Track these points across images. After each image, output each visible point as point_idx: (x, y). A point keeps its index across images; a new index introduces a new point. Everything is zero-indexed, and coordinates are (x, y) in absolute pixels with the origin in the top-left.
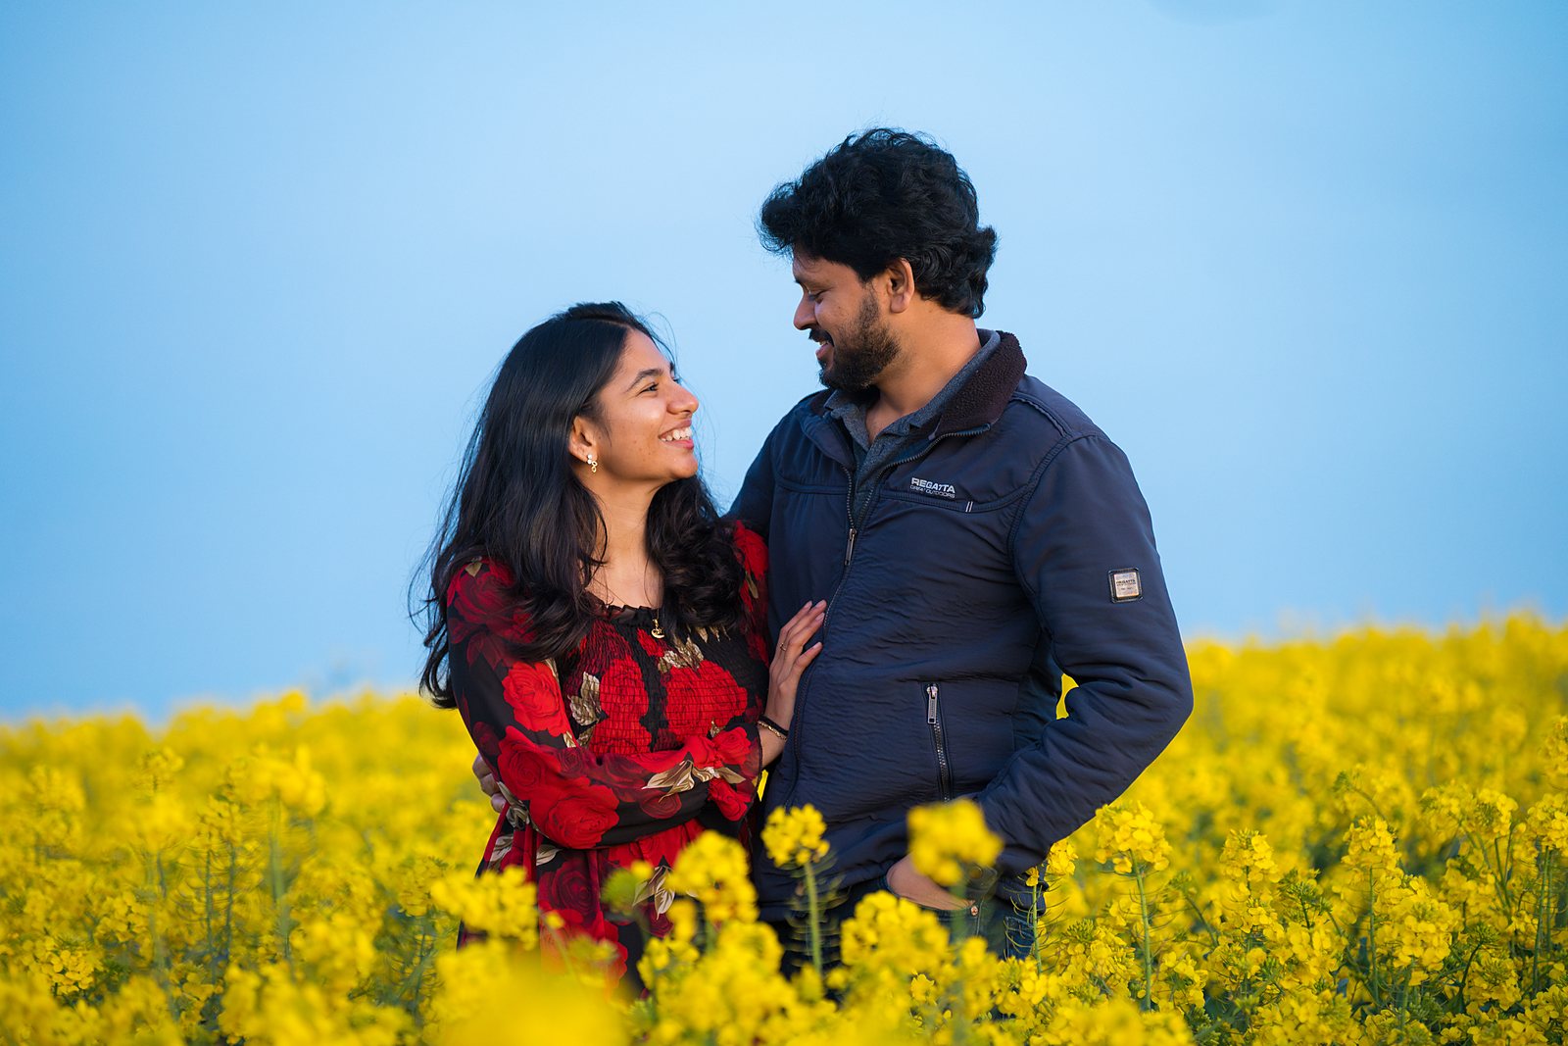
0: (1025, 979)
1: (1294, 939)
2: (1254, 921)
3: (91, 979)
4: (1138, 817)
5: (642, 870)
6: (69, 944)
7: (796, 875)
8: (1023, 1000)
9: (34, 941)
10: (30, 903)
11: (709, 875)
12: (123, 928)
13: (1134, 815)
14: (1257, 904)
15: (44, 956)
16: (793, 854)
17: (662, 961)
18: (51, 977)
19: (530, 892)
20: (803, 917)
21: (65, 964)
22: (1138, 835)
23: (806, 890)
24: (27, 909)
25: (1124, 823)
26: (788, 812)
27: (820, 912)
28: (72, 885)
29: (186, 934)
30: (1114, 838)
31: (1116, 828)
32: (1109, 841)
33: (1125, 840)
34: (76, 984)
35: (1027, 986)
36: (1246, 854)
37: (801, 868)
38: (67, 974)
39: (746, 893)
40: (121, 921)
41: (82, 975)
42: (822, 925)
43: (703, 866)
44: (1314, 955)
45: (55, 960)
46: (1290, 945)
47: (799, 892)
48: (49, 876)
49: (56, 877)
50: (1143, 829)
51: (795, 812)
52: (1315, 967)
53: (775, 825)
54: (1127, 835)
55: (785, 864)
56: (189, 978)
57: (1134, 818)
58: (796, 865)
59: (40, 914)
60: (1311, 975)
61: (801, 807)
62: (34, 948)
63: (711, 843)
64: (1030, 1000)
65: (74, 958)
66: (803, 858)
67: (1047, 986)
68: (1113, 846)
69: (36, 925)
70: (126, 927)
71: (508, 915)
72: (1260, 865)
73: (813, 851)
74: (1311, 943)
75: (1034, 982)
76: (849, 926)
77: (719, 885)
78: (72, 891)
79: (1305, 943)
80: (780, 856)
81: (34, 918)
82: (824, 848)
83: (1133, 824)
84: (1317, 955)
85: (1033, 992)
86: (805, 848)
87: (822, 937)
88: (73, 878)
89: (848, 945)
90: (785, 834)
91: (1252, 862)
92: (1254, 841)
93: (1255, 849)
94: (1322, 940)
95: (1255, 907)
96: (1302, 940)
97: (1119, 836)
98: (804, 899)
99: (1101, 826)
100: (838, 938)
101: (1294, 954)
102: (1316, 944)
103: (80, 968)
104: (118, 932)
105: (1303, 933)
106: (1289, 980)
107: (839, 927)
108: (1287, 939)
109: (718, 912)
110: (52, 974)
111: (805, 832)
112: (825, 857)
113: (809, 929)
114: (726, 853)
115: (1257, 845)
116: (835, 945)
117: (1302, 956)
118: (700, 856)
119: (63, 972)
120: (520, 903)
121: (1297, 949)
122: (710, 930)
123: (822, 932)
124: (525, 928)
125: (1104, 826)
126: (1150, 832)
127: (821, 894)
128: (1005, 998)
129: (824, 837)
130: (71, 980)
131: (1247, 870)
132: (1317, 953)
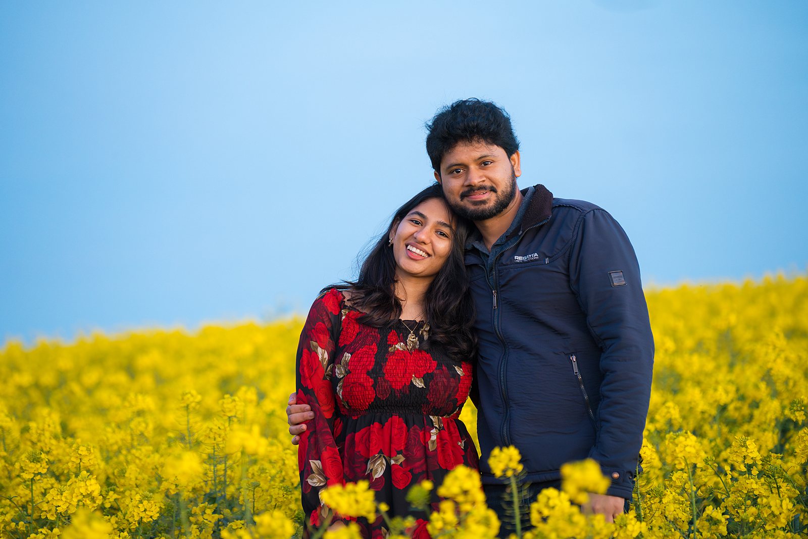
0: (629, 524)
1: (772, 504)
2: (749, 487)
3: (158, 515)
4: (688, 439)
5: (427, 485)
6: (147, 497)
7: (506, 483)
8: (628, 535)
9: (131, 491)
10: (128, 471)
11: (461, 487)
12: (173, 487)
13: (686, 438)
14: (750, 478)
15: (135, 503)
16: (505, 471)
17: (439, 525)
18: (139, 514)
19: (371, 494)
20: (510, 503)
21: (146, 507)
22: (688, 449)
23: (512, 489)
24: (127, 475)
25: (681, 442)
26: (501, 450)
27: (519, 501)
28: (148, 460)
29: (204, 487)
30: (675, 450)
31: (677, 445)
32: (673, 452)
33: (681, 452)
34: (151, 517)
35: (629, 527)
36: (744, 449)
37: (509, 478)
38: (147, 513)
39: (480, 497)
40: (172, 483)
41: (154, 513)
42: (520, 508)
43: (458, 483)
44: (783, 512)
45: (140, 505)
46: (770, 507)
47: (508, 491)
48: (137, 454)
49: (140, 455)
50: (691, 446)
51: (505, 450)
52: (784, 518)
53: (495, 456)
54: (682, 449)
55: (501, 477)
56: (206, 511)
57: (686, 440)
58: (505, 477)
59: (133, 477)
60: (781, 523)
61: (508, 446)
62: (131, 494)
63: (461, 471)
64: (631, 535)
65: (150, 504)
66: (510, 474)
67: (640, 528)
68: (675, 454)
69: (131, 483)
70: (175, 486)
71: (360, 506)
72: (751, 455)
73: (514, 470)
74: (781, 506)
75: (633, 526)
76: (535, 506)
77: (465, 492)
78: (148, 464)
79: (778, 506)
80: (498, 473)
81: (131, 479)
82: (520, 468)
83: (685, 443)
84: (785, 512)
85: (633, 531)
86: (510, 468)
87: (521, 514)
88: (149, 457)
89: (535, 517)
90: (500, 462)
91: (747, 454)
92: (748, 443)
93: (748, 446)
94: (787, 505)
95: (749, 479)
96: (776, 504)
97: (678, 450)
98: (511, 494)
99: (669, 444)
100: (529, 514)
101: (772, 512)
102: (784, 506)
103: (153, 509)
104: (171, 489)
105: (778, 501)
106: (770, 525)
107: (529, 508)
108: (769, 503)
109: (466, 507)
110: (139, 512)
111: (511, 460)
112: (522, 472)
113: (513, 510)
114: (469, 476)
115: (749, 445)
116: (527, 518)
117: (777, 513)
118: (456, 478)
119: (145, 510)
120: (366, 500)
121: (773, 509)
122: (462, 515)
123: (521, 512)
124: (369, 512)
125: (670, 444)
126: (694, 447)
127: (520, 491)
128: (618, 534)
129: (520, 462)
130: (148, 515)
131: (745, 457)
132: (785, 511)
